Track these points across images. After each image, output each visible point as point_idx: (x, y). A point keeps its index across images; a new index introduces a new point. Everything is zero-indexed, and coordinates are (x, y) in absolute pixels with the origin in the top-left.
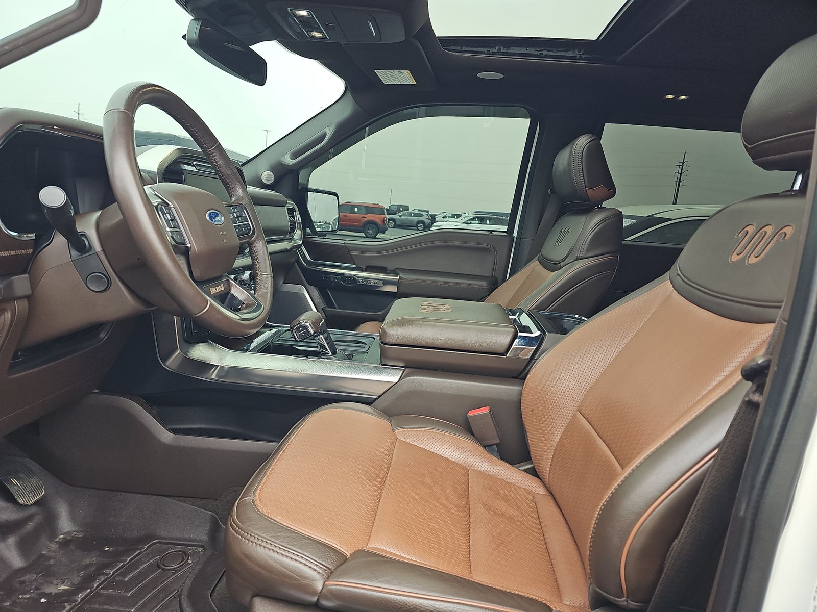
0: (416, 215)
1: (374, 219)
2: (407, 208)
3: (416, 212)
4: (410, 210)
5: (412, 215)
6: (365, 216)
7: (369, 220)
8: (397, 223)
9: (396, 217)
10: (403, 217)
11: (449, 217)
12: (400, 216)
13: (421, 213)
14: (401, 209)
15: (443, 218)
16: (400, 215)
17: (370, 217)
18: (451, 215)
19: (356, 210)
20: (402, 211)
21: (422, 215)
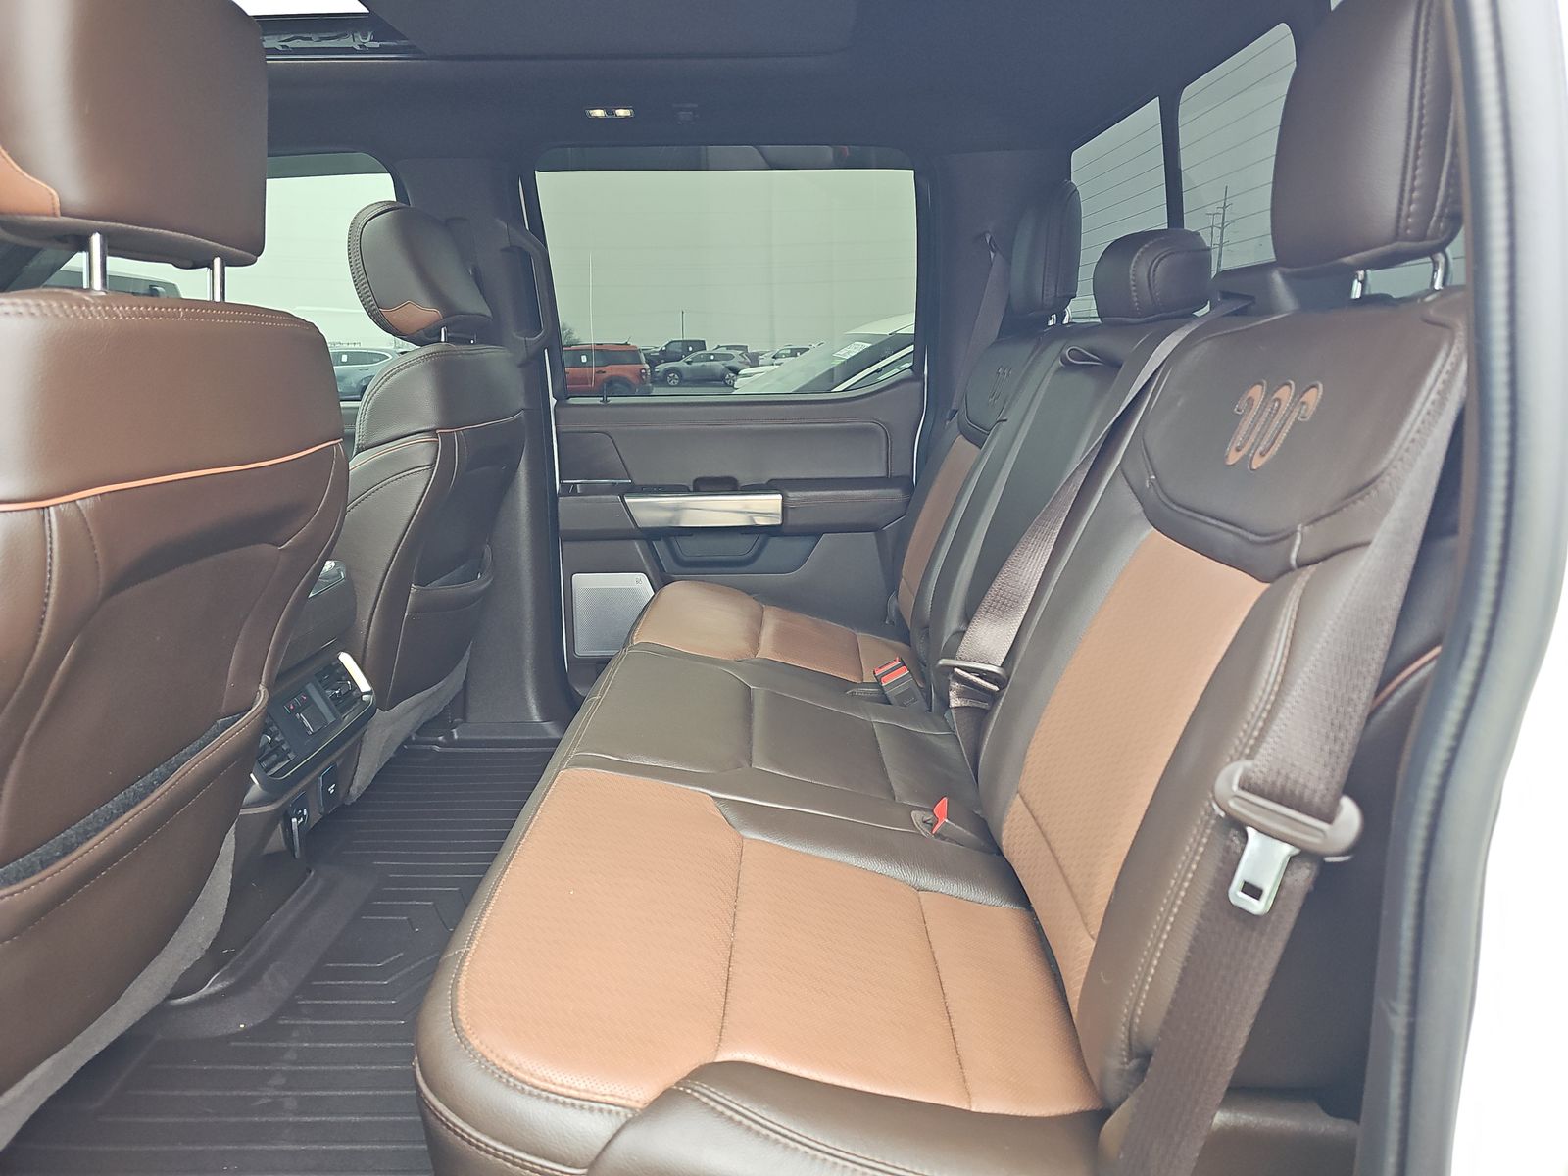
0: (718, 357)
1: (619, 373)
2: (701, 345)
3: (723, 350)
4: (709, 348)
5: (712, 357)
6: (603, 369)
7: (611, 377)
8: (685, 377)
9: (681, 364)
10: (694, 364)
11: (787, 356)
12: (688, 362)
13: (729, 352)
14: (690, 349)
15: (774, 357)
16: (689, 359)
17: (612, 370)
18: (789, 351)
19: (584, 359)
20: (692, 352)
21: (731, 357)
